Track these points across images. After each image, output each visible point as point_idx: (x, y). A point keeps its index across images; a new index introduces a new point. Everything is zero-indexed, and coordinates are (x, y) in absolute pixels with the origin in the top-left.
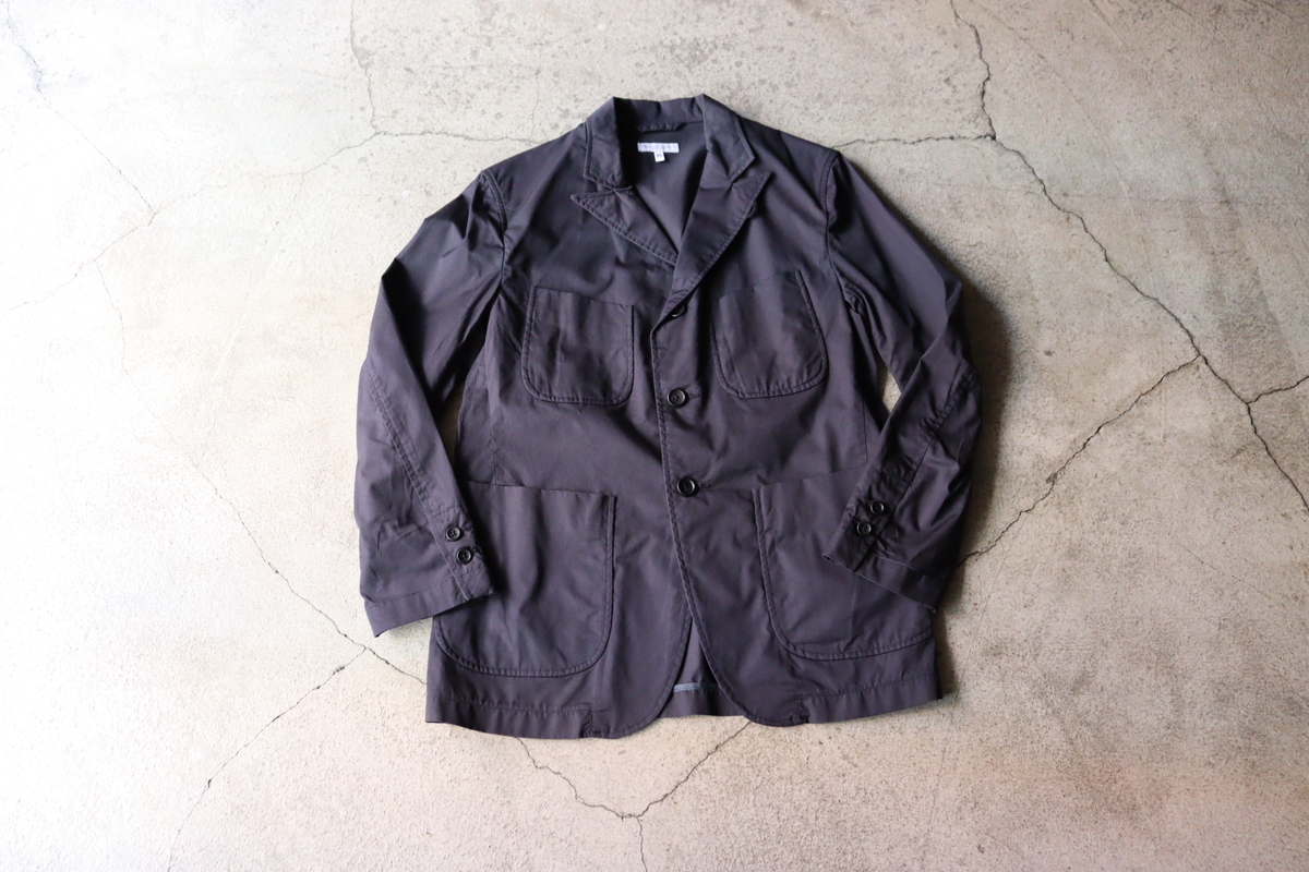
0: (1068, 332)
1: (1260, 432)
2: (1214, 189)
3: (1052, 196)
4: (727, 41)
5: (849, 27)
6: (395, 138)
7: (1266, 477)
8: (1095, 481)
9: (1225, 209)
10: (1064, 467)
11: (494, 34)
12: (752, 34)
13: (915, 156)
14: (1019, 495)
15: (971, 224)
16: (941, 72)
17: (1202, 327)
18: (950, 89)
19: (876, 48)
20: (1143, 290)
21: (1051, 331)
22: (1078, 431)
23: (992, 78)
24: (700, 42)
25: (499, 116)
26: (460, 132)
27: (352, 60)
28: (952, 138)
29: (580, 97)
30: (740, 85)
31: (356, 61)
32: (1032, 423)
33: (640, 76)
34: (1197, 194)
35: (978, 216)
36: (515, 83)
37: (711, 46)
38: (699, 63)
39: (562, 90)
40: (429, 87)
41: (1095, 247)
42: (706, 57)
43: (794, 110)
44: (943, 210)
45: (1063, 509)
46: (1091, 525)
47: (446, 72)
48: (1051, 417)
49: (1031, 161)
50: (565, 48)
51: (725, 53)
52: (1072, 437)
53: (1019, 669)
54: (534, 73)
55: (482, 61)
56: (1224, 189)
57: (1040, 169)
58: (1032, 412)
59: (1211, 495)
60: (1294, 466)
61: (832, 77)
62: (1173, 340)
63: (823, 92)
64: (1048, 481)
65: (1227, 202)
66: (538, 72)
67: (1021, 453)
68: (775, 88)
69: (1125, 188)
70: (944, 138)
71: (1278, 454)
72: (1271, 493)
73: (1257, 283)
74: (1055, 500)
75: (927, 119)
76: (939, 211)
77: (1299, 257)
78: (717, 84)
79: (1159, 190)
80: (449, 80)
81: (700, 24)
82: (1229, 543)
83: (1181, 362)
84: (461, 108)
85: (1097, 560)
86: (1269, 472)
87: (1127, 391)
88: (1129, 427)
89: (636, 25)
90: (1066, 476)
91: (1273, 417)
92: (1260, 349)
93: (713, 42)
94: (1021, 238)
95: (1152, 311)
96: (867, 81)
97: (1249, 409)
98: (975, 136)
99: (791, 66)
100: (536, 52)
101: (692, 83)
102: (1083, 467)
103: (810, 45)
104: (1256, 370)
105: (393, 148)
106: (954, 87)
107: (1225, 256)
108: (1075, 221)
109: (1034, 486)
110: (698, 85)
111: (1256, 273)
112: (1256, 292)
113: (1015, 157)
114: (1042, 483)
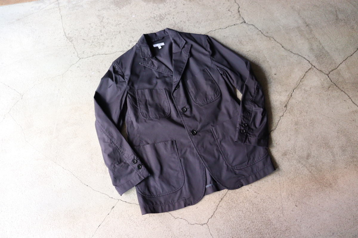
0: (278, 68)
1: (333, 81)
2: (303, 23)
3: (264, 34)
4: (168, 13)
5: (199, 2)
6: (86, 59)
7: (337, 92)
8: (296, 104)
9: (308, 27)
10: (288, 103)
11: (104, 25)
12: (175, 9)
13: (226, 32)
14: (279, 112)
15: (246, 46)
16: (227, 8)
17: (311, 58)
18: (230, 12)
19: (208, 6)
20: (294, 52)
22: (288, 92)
23: (240, 7)
24: (161, 14)
25: (112, 46)
26: (103, 53)
27: (67, 41)
28: (234, 25)
29: (133, 36)
30: (175, 23)
31: (68, 40)
32: (276, 93)
33: (148, 27)
34: (299, 25)
35: (247, 43)
36: (114, 36)
37: (165, 15)
38: (163, 20)
39: (128, 35)
40: (91, 43)
41: (279, 45)
42: (164, 18)
43: (191, 27)
44: (238, 44)
45: (291, 113)
46: (299, 115)
47: (94, 38)
48: (281, 90)
49: (256, 26)
50: (125, 24)
51: (169, 16)
52: (287, 94)
53: (292, 157)
54: (119, 33)
55: (103, 33)
56: (306, 22)
57: (259, 28)
58: (276, 90)
59: (326, 100)
60: (343, 88)
61: (199, 16)
62: (305, 63)
63: (198, 20)
64: (285, 107)
65: (307, 25)
66: (120, 32)
67: (276, 102)
68: (185, 22)
69: (282, 28)
70: (232, 25)
71: (338, 86)
72: (340, 96)
73: (321, 44)
74: (288, 111)
75: (227, 21)
76: (237, 45)
77: (329, 35)
78: (169, 25)
79: (290, 26)
80: (96, 40)
81: (160, 10)
82: (334, 111)
83: (309, 69)
84: (102, 47)
85: (303, 124)
86: (338, 91)
87: (298, 79)
88: (301, 88)
89: (143, 14)
90: (289, 105)
91: (335, 77)
92: (326, 60)
93: (165, 14)
94: (260, 47)
95: (297, 57)
96: (208, 15)
97: (328, 76)
98: (240, 23)
99: (187, 16)
100: (118, 27)
101: (162, 26)
102: (293, 101)
103: (191, 9)
104: (327, 66)
105: (86, 62)
106: (231, 12)
107: (311, 39)
108: (272, 39)
109: (282, 109)
110: (164, 26)
111: (320, 42)
112: (321, 46)
113: (252, 26)
114: (284, 108)
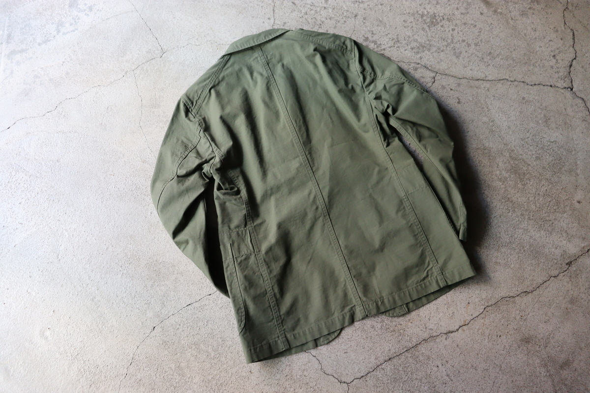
4: (449, 17)
5: (510, 20)
10: (576, 259)
12: (462, 16)
13: (531, 92)
15: (553, 131)
18: (555, 61)
19: (522, 33)
21: (582, 191)
22: (586, 243)
23: (577, 59)
24: (436, 15)
28: (551, 86)
29: (374, 32)
32: (564, 235)
33: (405, 27)
35: (557, 128)
36: (344, 19)
37: (441, 18)
38: (434, 26)
39: (366, 27)
40: (303, 14)
42: (438, 23)
43: (476, 57)
44: (540, 122)
45: (572, 280)
46: (584, 290)
47: (312, 8)
48: (574, 233)
50: (371, 6)
51: (447, 23)
52: (583, 245)
53: (537, 351)
54: (354, 16)
55: (330, 5)
58: (565, 229)
61: (498, 45)
63: (492, 51)
64: (567, 264)
66: (356, 16)
67: (556, 248)
68: (469, 45)
70: (547, 85)
74: (569, 274)
76: (538, 122)
78: (441, 38)
80: (313, 12)
81: (437, 6)
85: (584, 307)
90: (576, 264)
93: (442, 16)
94: (576, 142)
96: (514, 50)
98: (563, 87)
99: (478, 36)
100: (356, 5)
101: (429, 35)
102: (586, 261)
103: (489, 26)
106: (557, 60)
109: (560, 265)
110: (432, 37)
113: (581, 101)
114: (564, 264)
